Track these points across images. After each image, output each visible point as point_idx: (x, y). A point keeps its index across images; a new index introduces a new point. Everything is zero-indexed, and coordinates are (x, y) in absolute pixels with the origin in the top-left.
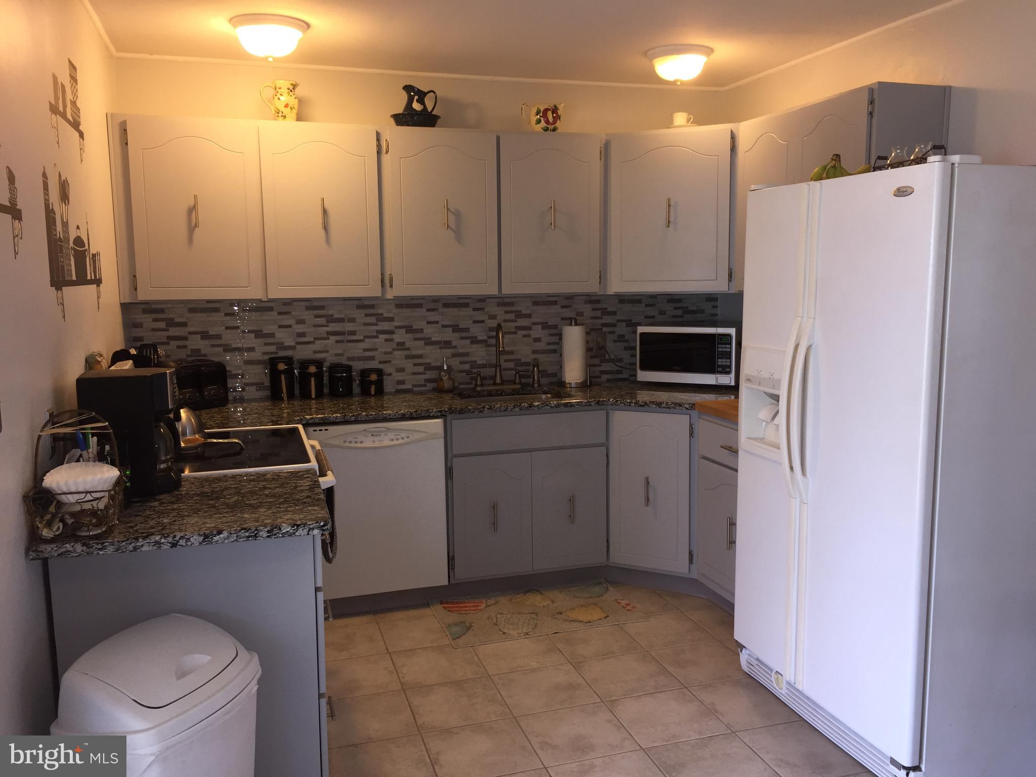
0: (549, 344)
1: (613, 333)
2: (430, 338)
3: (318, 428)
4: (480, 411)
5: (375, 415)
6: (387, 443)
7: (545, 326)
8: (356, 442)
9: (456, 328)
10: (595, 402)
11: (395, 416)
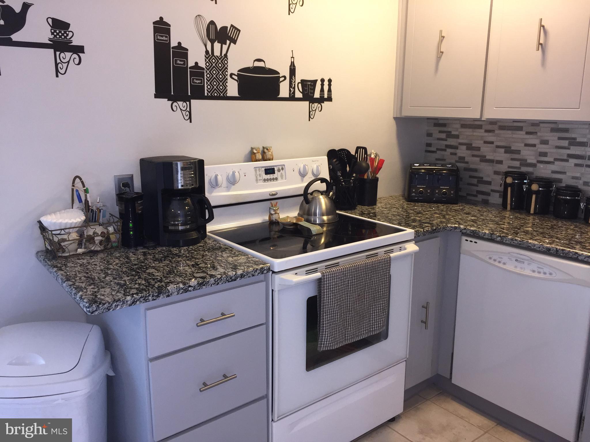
3: (469, 239)
5: (520, 241)
6: (527, 272)
8: (499, 262)
11: (539, 248)
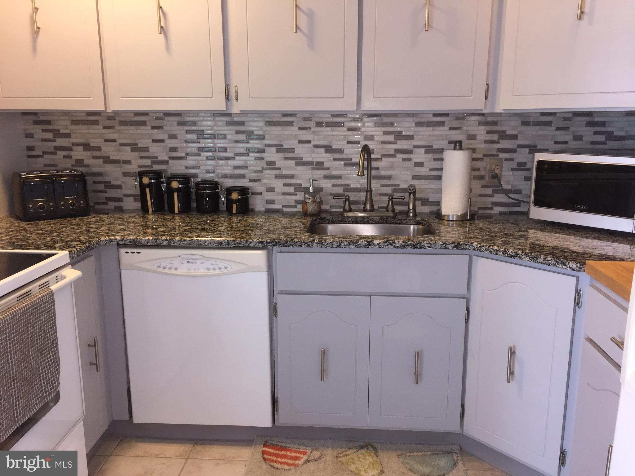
0: (431, 169)
1: (512, 159)
2: (302, 159)
3: (130, 250)
4: (308, 246)
5: (189, 241)
6: (202, 272)
7: (429, 149)
8: (170, 268)
9: (329, 149)
10: (453, 245)
11: (211, 243)
